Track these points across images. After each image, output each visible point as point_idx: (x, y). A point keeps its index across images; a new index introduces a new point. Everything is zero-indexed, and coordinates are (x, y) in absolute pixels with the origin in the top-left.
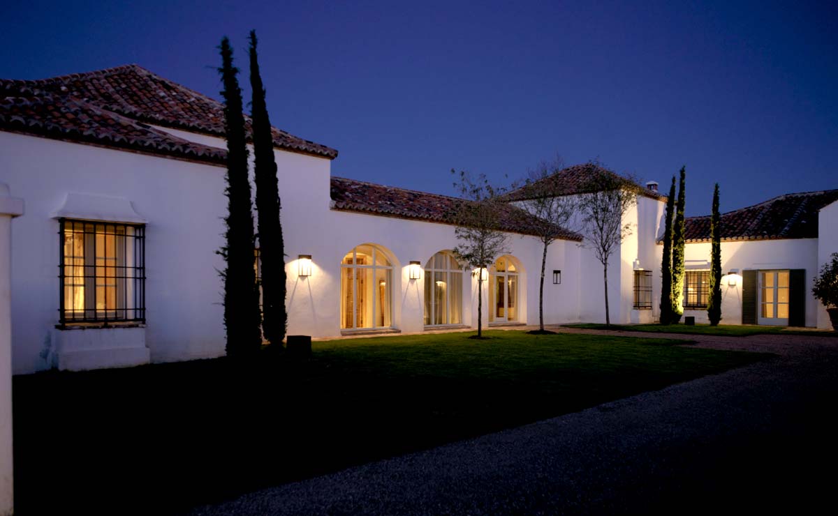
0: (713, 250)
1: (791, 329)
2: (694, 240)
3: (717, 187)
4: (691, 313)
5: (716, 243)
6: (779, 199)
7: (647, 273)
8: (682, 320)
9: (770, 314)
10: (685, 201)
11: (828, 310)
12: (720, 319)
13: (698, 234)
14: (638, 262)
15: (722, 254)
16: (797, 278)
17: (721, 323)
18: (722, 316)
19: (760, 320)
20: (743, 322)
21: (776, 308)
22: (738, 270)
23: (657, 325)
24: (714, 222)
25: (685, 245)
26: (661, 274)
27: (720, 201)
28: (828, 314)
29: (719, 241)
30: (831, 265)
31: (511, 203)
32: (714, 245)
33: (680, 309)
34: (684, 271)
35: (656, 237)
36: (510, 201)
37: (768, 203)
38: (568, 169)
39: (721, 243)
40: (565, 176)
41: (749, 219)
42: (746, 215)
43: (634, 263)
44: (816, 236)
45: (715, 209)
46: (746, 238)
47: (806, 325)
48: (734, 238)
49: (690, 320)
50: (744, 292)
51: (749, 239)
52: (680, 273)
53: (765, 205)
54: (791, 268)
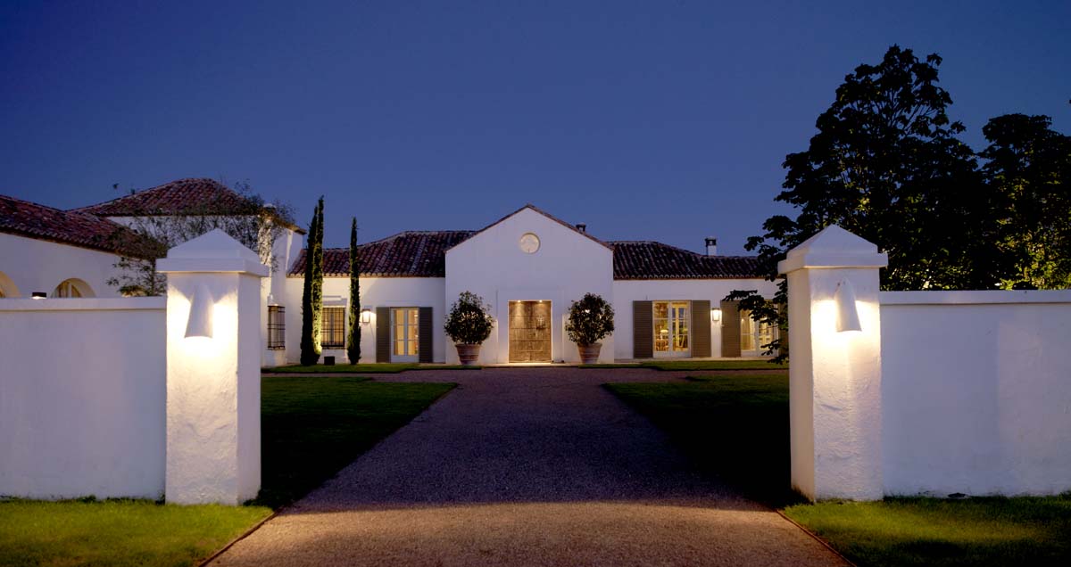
0: (352, 285)
1: (423, 365)
2: (333, 275)
3: (355, 222)
4: (330, 353)
5: (355, 279)
6: (401, 236)
7: (279, 309)
8: (321, 361)
9: (401, 351)
10: (324, 233)
11: (456, 346)
12: (360, 358)
13: (330, 268)
14: (272, 297)
15: (360, 290)
16: (426, 315)
17: (360, 362)
18: (361, 355)
19: (394, 359)
20: (378, 360)
21: (406, 347)
22: (371, 307)
23: (296, 366)
24: (353, 258)
25: (324, 279)
26: (302, 311)
27: (358, 236)
28: (456, 349)
29: (357, 277)
30: (458, 303)
31: (109, 218)
32: (352, 281)
33: (319, 348)
34: (322, 307)
35: (286, 268)
36: (110, 215)
37: (392, 239)
38: (181, 182)
39: (360, 279)
40: (179, 190)
41: (377, 255)
42: (374, 251)
43: (269, 298)
44: (443, 275)
45: (353, 243)
46: (380, 274)
47: (435, 361)
48: (368, 274)
49: (330, 360)
50: (378, 330)
51: (383, 276)
52: (318, 309)
53: (388, 240)
54: (421, 306)
